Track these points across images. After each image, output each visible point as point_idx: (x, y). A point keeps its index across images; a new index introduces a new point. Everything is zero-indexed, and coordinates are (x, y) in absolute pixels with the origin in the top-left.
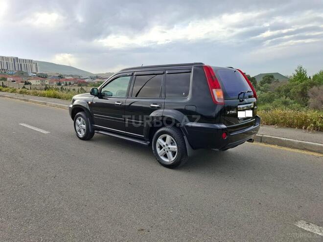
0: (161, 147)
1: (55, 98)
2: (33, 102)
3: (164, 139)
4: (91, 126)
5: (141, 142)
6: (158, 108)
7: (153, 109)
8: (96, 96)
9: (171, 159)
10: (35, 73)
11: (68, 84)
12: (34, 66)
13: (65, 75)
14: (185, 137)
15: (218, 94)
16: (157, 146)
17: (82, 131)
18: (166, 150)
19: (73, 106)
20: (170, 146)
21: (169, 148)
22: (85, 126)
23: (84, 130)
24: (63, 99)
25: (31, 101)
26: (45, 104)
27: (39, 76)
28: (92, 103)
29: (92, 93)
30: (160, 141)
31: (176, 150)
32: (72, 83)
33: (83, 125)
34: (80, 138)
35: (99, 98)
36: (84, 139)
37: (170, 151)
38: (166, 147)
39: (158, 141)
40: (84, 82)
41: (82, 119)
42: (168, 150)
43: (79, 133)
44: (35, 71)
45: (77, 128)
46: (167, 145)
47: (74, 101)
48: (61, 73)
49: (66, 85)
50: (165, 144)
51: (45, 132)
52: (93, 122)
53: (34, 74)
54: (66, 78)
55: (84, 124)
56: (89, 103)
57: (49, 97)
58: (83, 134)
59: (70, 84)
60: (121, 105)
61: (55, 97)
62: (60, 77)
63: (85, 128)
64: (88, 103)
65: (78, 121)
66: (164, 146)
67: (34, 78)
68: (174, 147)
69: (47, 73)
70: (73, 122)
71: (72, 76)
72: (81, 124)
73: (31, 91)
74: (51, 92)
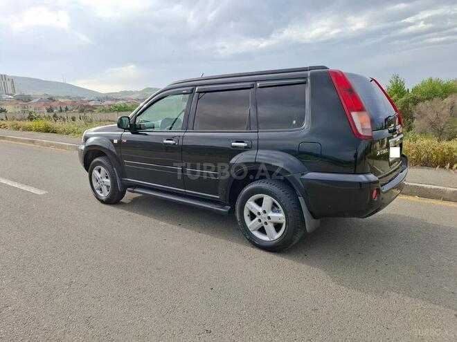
0: (252, 216)
1: (48, 132)
2: (13, 139)
3: (259, 202)
4: (121, 180)
5: (215, 208)
6: (246, 149)
7: (238, 151)
8: (125, 129)
9: (272, 236)
10: (11, 95)
11: (63, 109)
12: (9, 84)
13: (58, 97)
14: (301, 199)
15: (360, 122)
16: (246, 213)
17: (104, 188)
18: (263, 221)
19: (87, 147)
20: (271, 214)
21: (269, 218)
22: (109, 181)
23: (108, 187)
24: (61, 133)
25: (8, 139)
26: (33, 142)
27: (18, 100)
28: (120, 142)
29: (120, 125)
30: (251, 205)
31: (283, 221)
32: (70, 108)
33: (105, 180)
34: (102, 201)
35: (132, 133)
36: (107, 202)
37: (271, 222)
38: (263, 215)
39: (247, 205)
40: (88, 106)
41: (103, 169)
42: (267, 220)
43: (98, 192)
44: (10, 91)
45: (96, 185)
46: (265, 212)
47: (86, 139)
48: (52, 93)
49: (61, 111)
50: (260, 210)
51: (38, 192)
52: (123, 174)
53: (10, 97)
54: (60, 100)
55: (107, 177)
56: (115, 141)
57: (38, 130)
58: (107, 193)
59: (67, 109)
60: (174, 144)
61: (47, 130)
62: (51, 99)
63: (110, 184)
64: (112, 141)
65: (95, 172)
66: (259, 213)
67: (10, 101)
68: (280, 216)
69: (31, 94)
70: (87, 174)
71: (68, 97)
72: (102, 178)
73: (8, 123)
74: (41, 124)
